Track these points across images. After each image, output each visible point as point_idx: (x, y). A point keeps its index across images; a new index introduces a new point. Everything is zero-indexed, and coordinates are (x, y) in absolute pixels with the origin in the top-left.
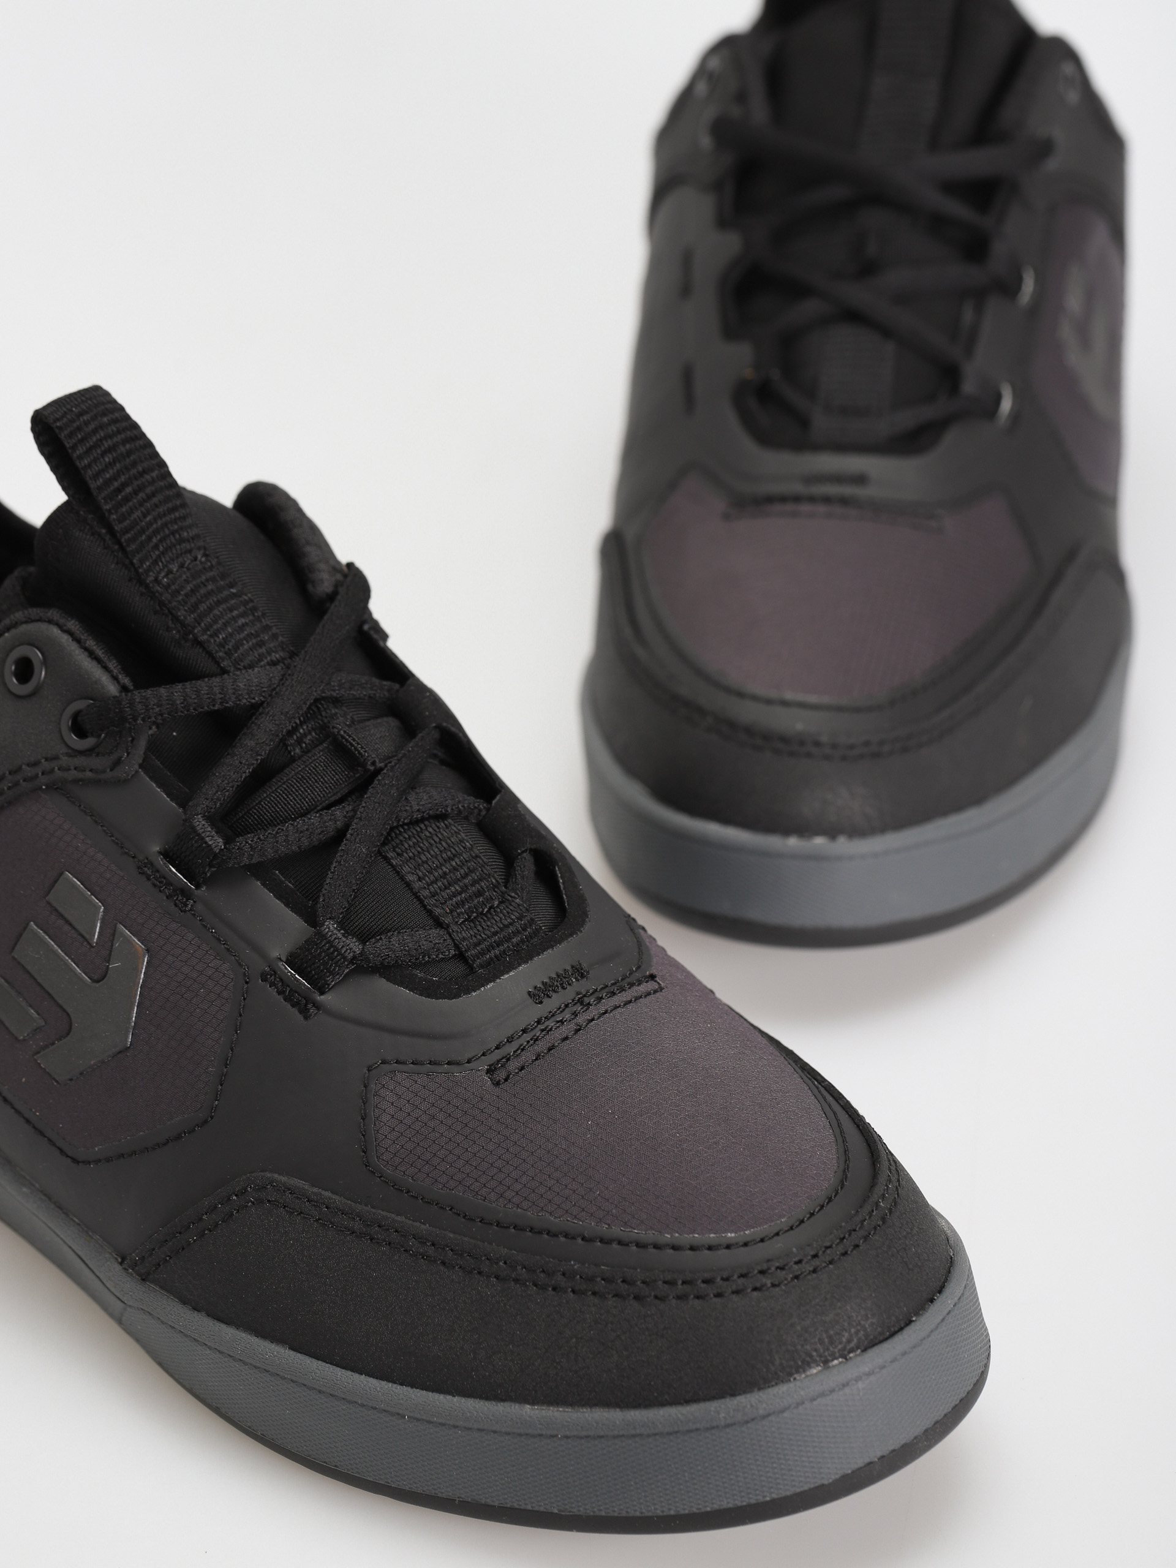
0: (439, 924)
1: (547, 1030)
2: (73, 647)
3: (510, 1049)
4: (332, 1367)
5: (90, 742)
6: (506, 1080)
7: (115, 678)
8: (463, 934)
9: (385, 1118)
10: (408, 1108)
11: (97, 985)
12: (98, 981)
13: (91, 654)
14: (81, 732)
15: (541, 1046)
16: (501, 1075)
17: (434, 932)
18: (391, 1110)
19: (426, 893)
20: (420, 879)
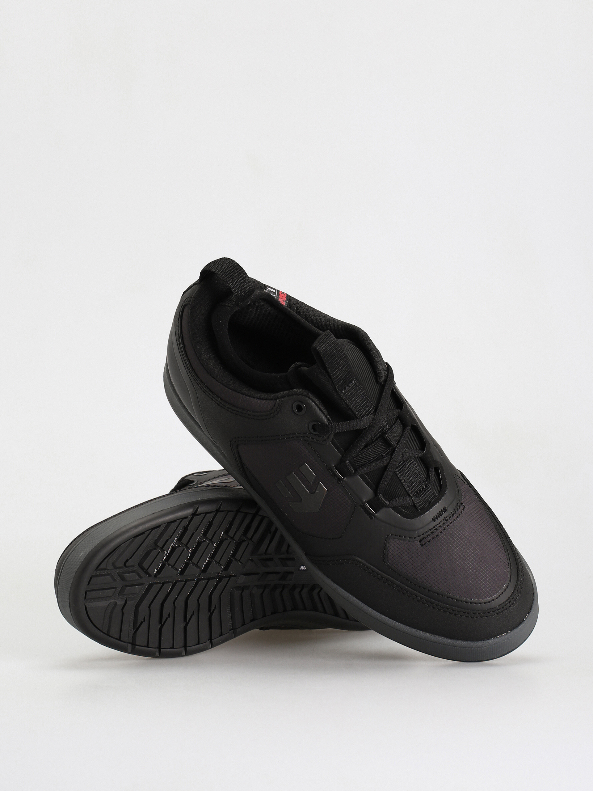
0: (409, 495)
1: (436, 529)
2: (315, 407)
3: (426, 535)
4: (367, 607)
5: (316, 433)
6: (424, 545)
7: (326, 417)
8: (416, 500)
9: (390, 551)
10: (397, 549)
11: (311, 495)
12: (311, 493)
13: (320, 410)
14: (315, 430)
15: (434, 535)
16: (423, 542)
17: (408, 499)
18: (393, 549)
19: (406, 486)
20: (405, 481)
